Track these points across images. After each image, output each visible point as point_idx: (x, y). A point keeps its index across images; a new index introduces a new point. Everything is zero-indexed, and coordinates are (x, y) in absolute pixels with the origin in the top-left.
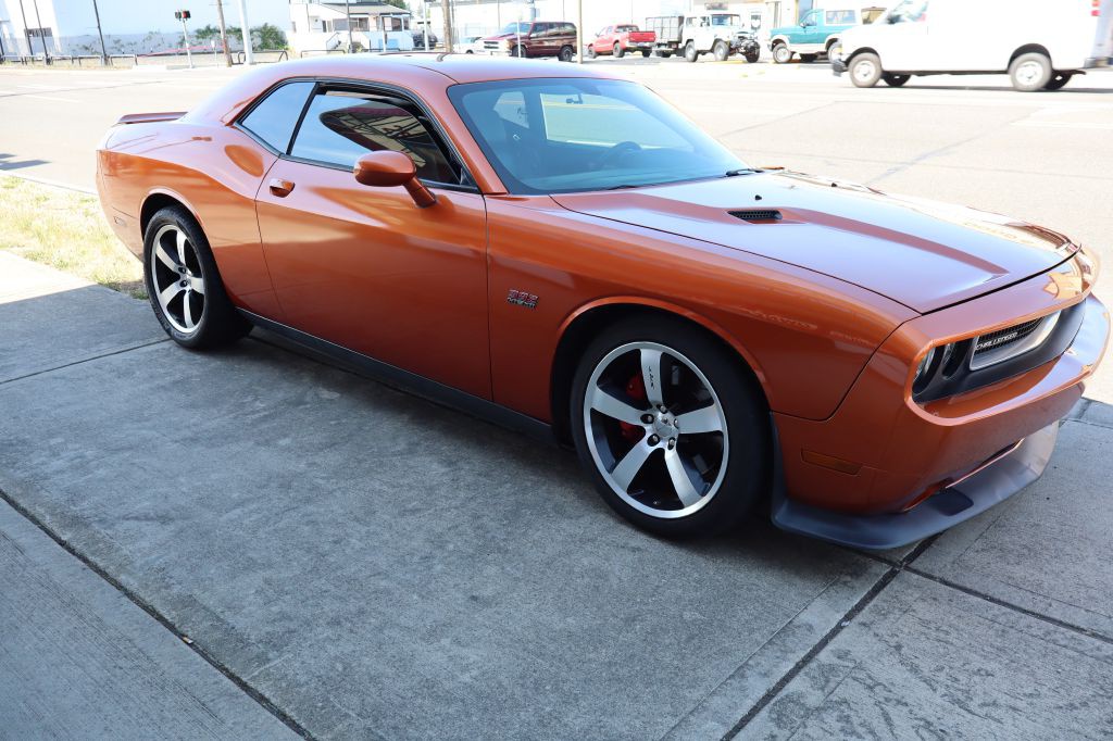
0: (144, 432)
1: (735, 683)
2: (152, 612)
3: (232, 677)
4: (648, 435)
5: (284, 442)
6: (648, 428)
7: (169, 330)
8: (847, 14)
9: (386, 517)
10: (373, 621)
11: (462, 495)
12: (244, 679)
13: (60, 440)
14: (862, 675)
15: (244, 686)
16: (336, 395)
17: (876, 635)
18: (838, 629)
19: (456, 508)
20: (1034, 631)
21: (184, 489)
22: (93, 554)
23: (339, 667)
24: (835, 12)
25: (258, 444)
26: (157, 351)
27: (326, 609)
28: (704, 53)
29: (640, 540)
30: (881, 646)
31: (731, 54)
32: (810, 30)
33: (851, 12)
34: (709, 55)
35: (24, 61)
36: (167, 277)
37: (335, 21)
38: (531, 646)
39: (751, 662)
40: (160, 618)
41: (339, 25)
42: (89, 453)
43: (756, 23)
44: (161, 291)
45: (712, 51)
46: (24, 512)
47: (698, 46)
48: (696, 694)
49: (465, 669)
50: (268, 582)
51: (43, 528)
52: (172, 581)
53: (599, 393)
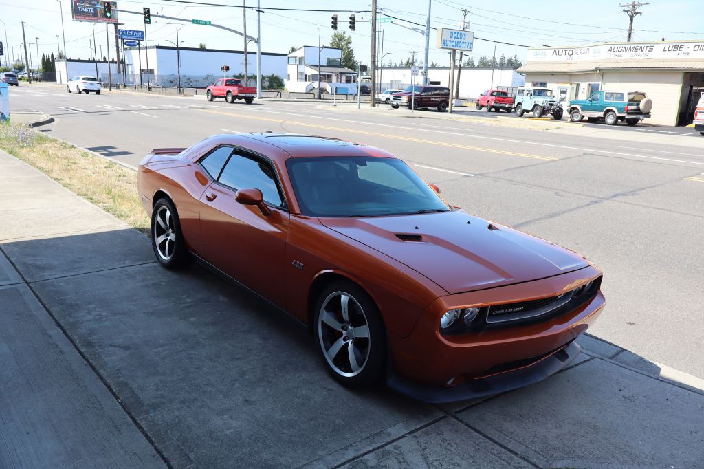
0: (131, 307)
1: (342, 452)
2: (108, 386)
3: (132, 418)
4: (344, 336)
5: (193, 319)
6: (344, 332)
7: (158, 256)
8: (619, 95)
9: (224, 360)
10: (199, 403)
11: (263, 354)
12: (136, 419)
13: (93, 306)
14: (400, 457)
15: (135, 422)
16: (226, 299)
17: (418, 442)
18: (404, 436)
19: (257, 360)
20: (494, 452)
21: (140, 336)
22: (92, 359)
23: (177, 420)
24: (612, 94)
25: (181, 319)
26: (150, 267)
27: (181, 396)
28: (528, 111)
29: (335, 386)
30: (418, 447)
31: (544, 114)
32: (595, 103)
33: (622, 94)
34: (531, 113)
35: (136, 87)
36: (161, 231)
37: (313, 75)
38: (261, 424)
39: (354, 445)
40: (111, 390)
41: (314, 78)
42: (104, 314)
43: (563, 95)
44: (158, 237)
45: (532, 110)
46: (68, 337)
47: (524, 107)
48: (322, 453)
49: (229, 429)
50: (161, 381)
51: (75, 345)
52: (121, 375)
53: (325, 313)
